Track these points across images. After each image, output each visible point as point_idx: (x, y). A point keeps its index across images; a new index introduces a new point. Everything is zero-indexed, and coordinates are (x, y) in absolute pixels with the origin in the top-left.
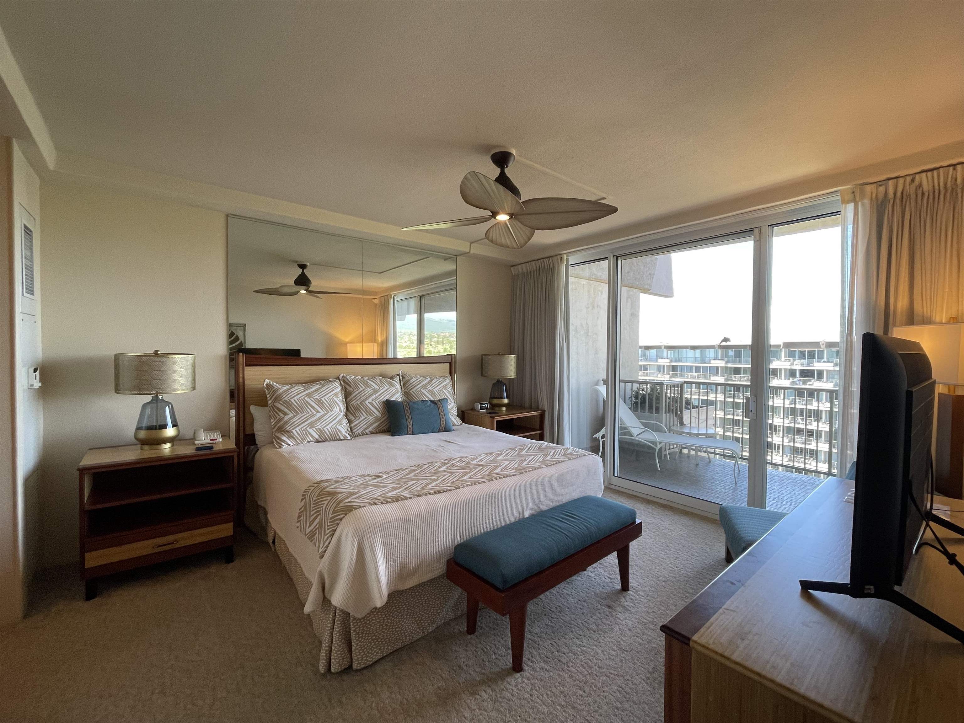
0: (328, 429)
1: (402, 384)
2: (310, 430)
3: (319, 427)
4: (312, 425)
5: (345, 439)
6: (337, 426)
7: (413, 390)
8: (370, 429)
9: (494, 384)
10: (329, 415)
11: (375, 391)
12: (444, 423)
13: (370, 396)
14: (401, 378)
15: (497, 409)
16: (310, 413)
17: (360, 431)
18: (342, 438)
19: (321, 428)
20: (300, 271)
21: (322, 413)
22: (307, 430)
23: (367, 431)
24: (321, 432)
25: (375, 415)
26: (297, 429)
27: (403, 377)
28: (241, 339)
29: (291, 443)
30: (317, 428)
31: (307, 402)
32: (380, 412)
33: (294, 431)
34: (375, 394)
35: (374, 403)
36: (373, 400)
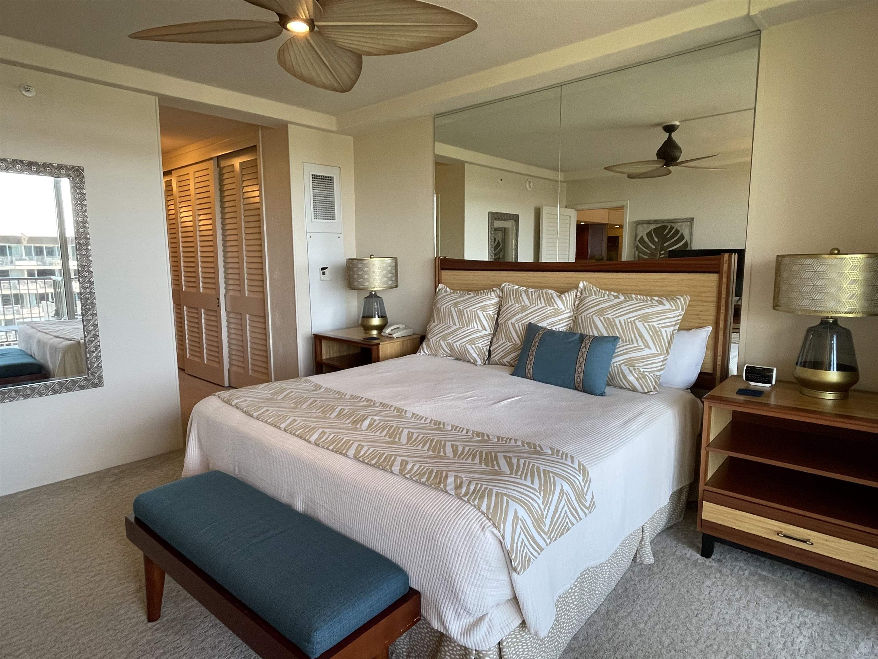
4: (444, 338)
5: (474, 363)
6: (467, 345)
8: (508, 359)
10: (463, 330)
11: (524, 309)
13: (515, 315)
14: (579, 293)
17: (496, 358)
18: (472, 361)
20: (665, 136)
21: (458, 326)
23: (504, 360)
25: (515, 342)
29: (427, 353)
31: (451, 312)
32: (520, 338)
33: (431, 340)
34: (522, 313)
35: (517, 325)
36: (517, 320)
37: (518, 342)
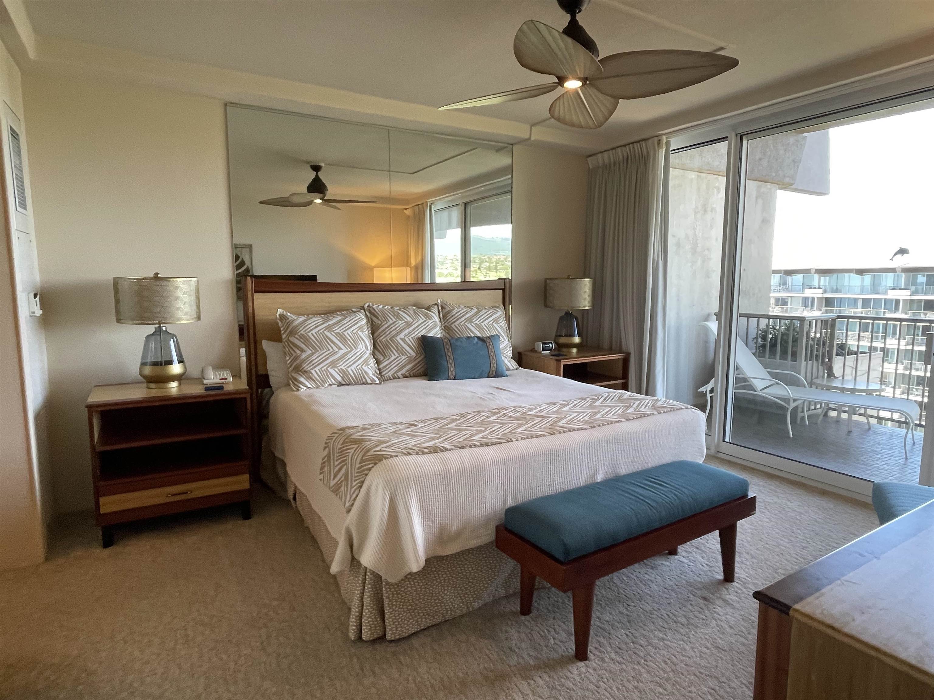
0: (352, 370)
1: (441, 316)
2: (332, 371)
3: (342, 367)
4: (333, 364)
5: (373, 383)
6: (363, 367)
7: (456, 324)
8: (403, 371)
9: (561, 319)
10: (353, 353)
11: (408, 325)
12: (495, 365)
13: (401, 331)
14: (440, 308)
15: (565, 350)
16: (331, 350)
17: (390, 374)
18: (369, 381)
19: (344, 368)
20: (313, 175)
21: (345, 350)
22: (329, 371)
23: (399, 374)
24: (344, 373)
25: (409, 355)
26: (317, 369)
27: (443, 308)
28: (248, 263)
29: (310, 386)
30: (339, 368)
31: (327, 336)
32: (414, 351)
33: (313, 372)
34: (409, 328)
35: (407, 340)
36: (405, 335)
37: (413, 354)
